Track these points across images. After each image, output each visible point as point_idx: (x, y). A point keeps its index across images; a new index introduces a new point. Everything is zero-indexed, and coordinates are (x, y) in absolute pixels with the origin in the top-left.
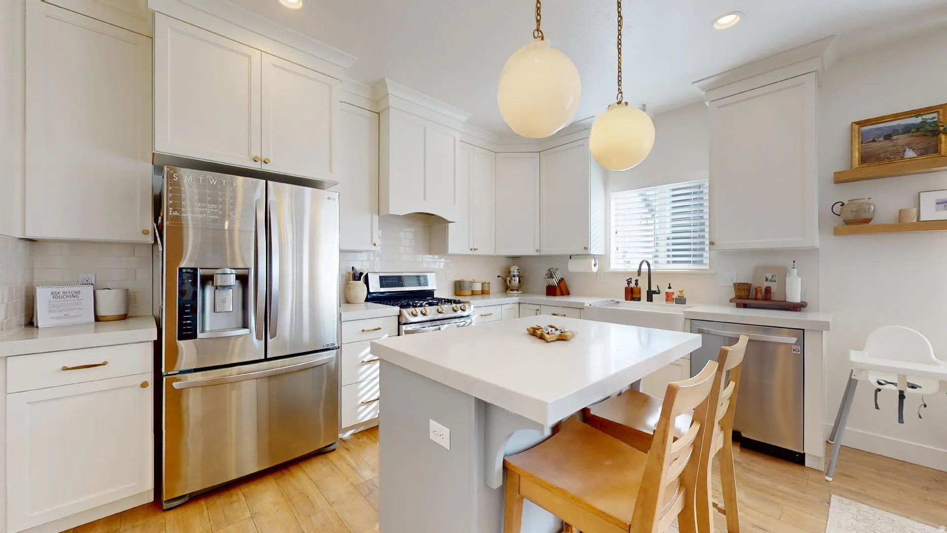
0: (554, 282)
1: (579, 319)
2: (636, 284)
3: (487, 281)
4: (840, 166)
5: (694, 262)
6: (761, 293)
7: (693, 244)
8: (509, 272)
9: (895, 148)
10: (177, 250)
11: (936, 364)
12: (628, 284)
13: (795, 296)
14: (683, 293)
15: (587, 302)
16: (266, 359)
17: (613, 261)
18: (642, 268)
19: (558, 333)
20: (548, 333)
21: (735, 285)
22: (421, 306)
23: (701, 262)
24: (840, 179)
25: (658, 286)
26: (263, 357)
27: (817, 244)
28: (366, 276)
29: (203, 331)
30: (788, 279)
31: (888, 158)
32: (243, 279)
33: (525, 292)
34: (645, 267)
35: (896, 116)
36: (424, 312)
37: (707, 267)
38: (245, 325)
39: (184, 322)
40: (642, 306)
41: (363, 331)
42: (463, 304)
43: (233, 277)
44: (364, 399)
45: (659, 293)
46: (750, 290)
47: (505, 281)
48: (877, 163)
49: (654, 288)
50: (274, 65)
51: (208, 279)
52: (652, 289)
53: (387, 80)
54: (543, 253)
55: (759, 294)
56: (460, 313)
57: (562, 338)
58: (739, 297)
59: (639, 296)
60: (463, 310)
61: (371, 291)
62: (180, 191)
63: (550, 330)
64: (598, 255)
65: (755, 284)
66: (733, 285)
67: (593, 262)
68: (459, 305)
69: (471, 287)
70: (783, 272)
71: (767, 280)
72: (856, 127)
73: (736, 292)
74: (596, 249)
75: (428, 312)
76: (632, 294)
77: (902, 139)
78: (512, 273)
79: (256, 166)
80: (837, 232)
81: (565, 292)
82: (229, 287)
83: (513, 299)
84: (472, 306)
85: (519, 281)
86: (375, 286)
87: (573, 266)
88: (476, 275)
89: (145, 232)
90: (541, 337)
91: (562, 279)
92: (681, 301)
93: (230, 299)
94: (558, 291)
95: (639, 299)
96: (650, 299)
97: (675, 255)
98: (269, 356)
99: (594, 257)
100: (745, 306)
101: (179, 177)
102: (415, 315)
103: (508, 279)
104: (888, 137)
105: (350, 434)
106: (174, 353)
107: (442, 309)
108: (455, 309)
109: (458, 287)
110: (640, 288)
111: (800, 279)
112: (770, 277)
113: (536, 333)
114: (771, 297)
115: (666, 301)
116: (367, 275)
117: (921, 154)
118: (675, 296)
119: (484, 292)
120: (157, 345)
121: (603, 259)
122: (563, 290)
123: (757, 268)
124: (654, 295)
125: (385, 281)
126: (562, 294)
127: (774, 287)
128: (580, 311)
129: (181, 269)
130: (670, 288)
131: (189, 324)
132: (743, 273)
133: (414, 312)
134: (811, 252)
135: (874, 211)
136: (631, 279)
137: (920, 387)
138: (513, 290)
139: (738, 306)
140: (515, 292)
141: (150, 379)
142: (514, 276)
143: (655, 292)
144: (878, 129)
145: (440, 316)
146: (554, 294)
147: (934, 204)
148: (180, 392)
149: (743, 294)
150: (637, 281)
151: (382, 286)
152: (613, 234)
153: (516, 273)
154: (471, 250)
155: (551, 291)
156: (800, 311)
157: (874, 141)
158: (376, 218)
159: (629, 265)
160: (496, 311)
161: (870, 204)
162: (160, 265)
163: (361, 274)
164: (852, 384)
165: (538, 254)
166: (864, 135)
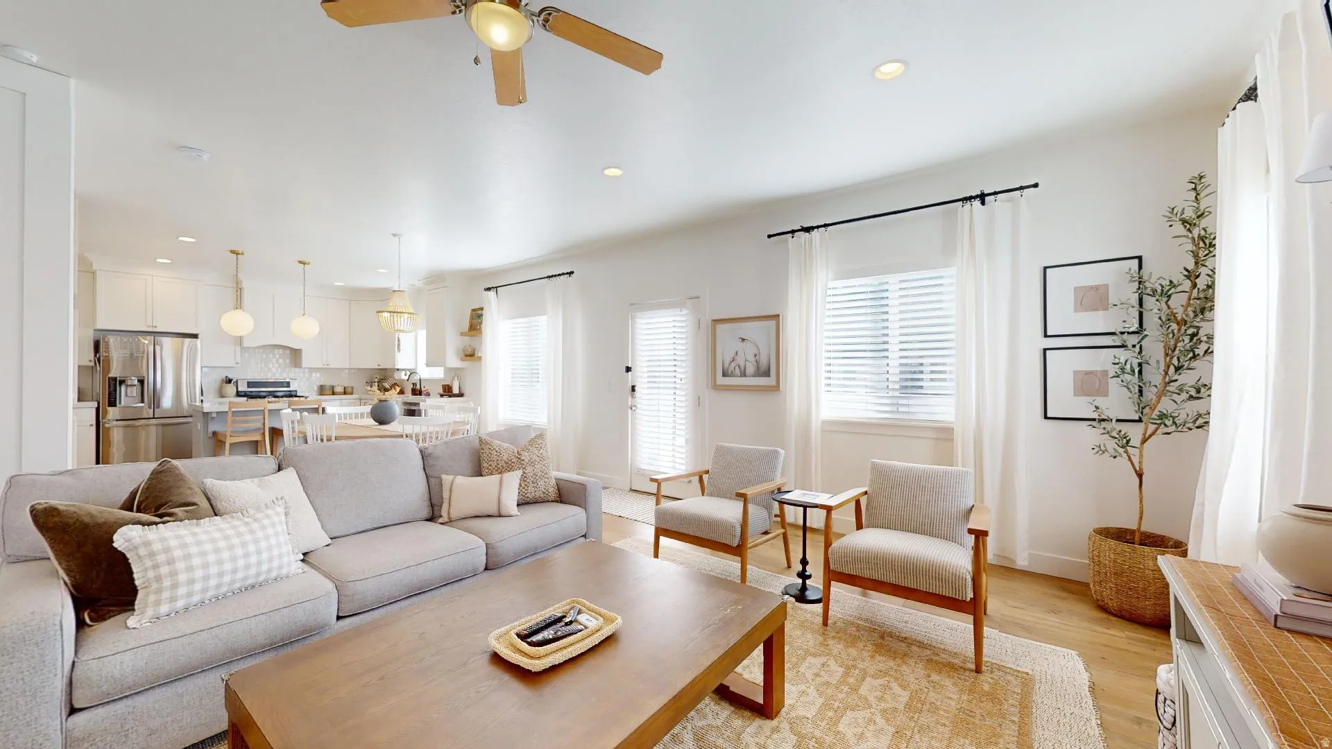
10: (107, 369)
13: (455, 391)
16: (154, 418)
21: (442, 385)
26: (152, 417)
28: (237, 381)
29: (120, 403)
32: (141, 382)
38: (142, 401)
39: (111, 400)
43: (136, 381)
51: (122, 382)
58: (444, 392)
61: (239, 390)
62: (108, 345)
69: (332, 389)
79: (150, 330)
82: (135, 385)
86: (243, 387)
88: (340, 382)
89: (90, 361)
93: (135, 391)
98: (156, 417)
101: (108, 339)
106: (106, 412)
109: (321, 389)
111: (457, 382)
119: (345, 392)
120: (98, 410)
125: (250, 384)
129: (109, 378)
131: (113, 401)
141: (94, 422)
148: (109, 428)
151: (248, 387)
154: (324, 365)
158: (238, 348)
162: (98, 377)
163: (233, 380)
166: (473, 316)
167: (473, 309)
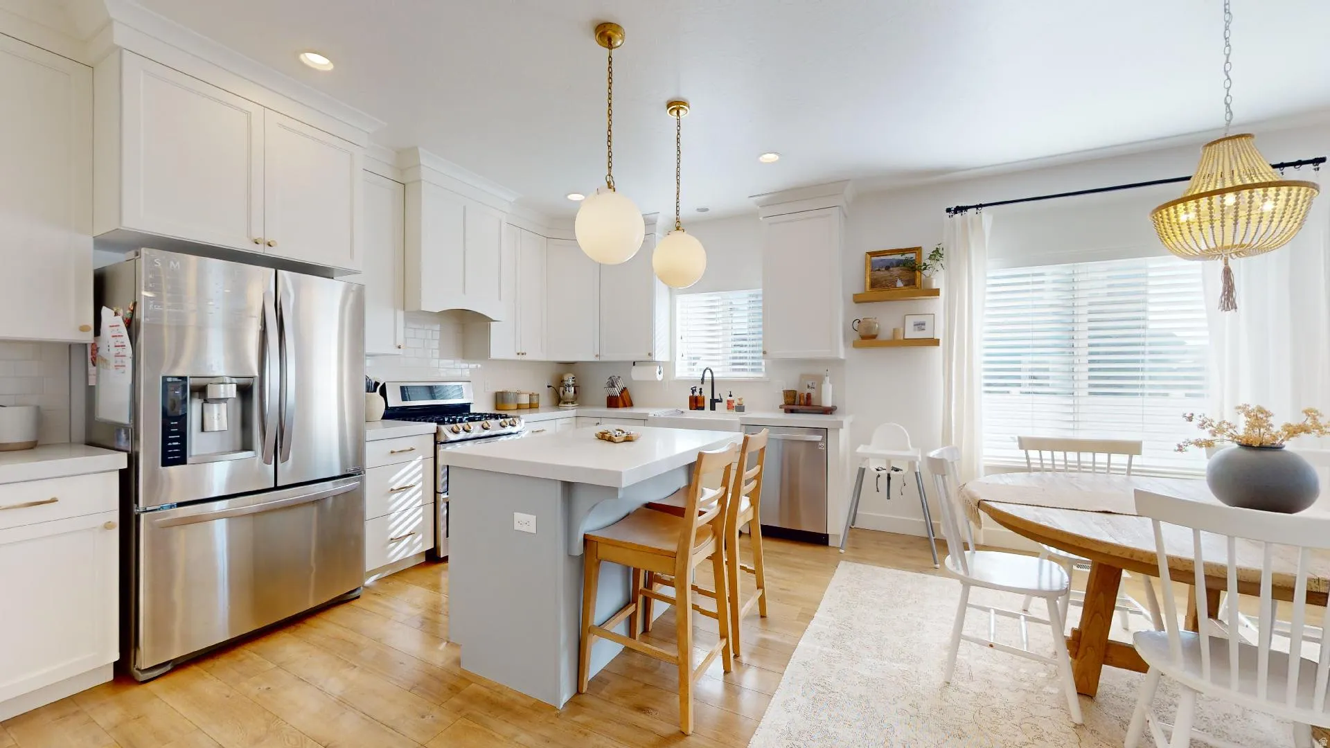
0: (616, 391)
1: (643, 427)
2: (701, 392)
3: (536, 393)
4: (858, 290)
5: (753, 370)
6: (804, 399)
7: (752, 352)
8: (563, 381)
9: (891, 278)
12: (693, 393)
13: (827, 402)
14: (742, 400)
15: (652, 412)
16: (276, 488)
17: (678, 369)
18: (706, 375)
19: (625, 435)
20: (616, 436)
21: (784, 391)
22: (461, 421)
23: (757, 370)
24: (858, 299)
25: (720, 395)
26: (273, 486)
27: (842, 355)
28: (384, 387)
29: (193, 454)
30: (823, 386)
31: (887, 285)
32: (245, 390)
33: (581, 405)
34: (708, 375)
35: (891, 252)
36: (467, 428)
37: (764, 375)
38: (247, 447)
39: (170, 444)
40: (706, 414)
41: (392, 452)
42: (511, 419)
43: (233, 388)
44: (393, 535)
45: (721, 401)
46: (795, 396)
47: (557, 392)
48: (880, 289)
49: (716, 397)
50: (280, 125)
51: (199, 391)
52: (715, 398)
53: (420, 149)
54: (603, 359)
55: (802, 400)
56: (509, 429)
57: (628, 439)
58: (787, 403)
59: (703, 405)
60: (513, 425)
61: (390, 405)
63: (617, 434)
64: (663, 362)
65: (799, 391)
66: (782, 392)
67: (658, 370)
68: (507, 420)
69: (516, 399)
70: (820, 380)
71: (808, 387)
72: (869, 256)
73: (785, 399)
74: (661, 356)
75: (472, 428)
76: (696, 403)
77: (896, 271)
78: (566, 383)
79: (258, 250)
80: (855, 345)
81: (628, 403)
82: (226, 400)
83: (569, 412)
84: (523, 421)
85: (575, 392)
86: (395, 401)
87: (637, 374)
88: (523, 385)
89: (83, 329)
90: (610, 440)
91: (625, 388)
92: (740, 408)
93: (224, 414)
94: (621, 403)
95: (703, 408)
96: (713, 408)
97: (737, 364)
98: (279, 485)
99: (658, 363)
100: (792, 411)
102: (456, 433)
103: (562, 389)
104: (887, 268)
105: (373, 580)
107: (488, 424)
108: (504, 424)
109: (500, 399)
110: (704, 397)
111: (831, 386)
112: (810, 385)
113: (604, 437)
114: (810, 402)
115: (728, 409)
116: (384, 385)
117: (905, 285)
118: (735, 404)
119: (532, 406)
120: (127, 477)
121: (670, 366)
122: (626, 402)
123: (802, 376)
124: (717, 404)
125: (407, 392)
126: (625, 406)
127: (813, 393)
128: (644, 420)
129: (164, 378)
130: (730, 396)
131: (175, 447)
132: (790, 381)
133: (455, 429)
134: (839, 362)
135: (879, 329)
136: (695, 387)
137: (901, 470)
138: (567, 403)
139: (787, 411)
140: (570, 405)
141: (115, 518)
142: (569, 386)
143: (717, 401)
144: (882, 260)
145: (486, 433)
146: (617, 406)
147: (912, 324)
149: (790, 400)
150: (701, 389)
151: (403, 398)
152: (678, 340)
153: (571, 382)
154: (518, 354)
155: (612, 402)
156: (831, 413)
157: (879, 270)
158: (400, 314)
159: (692, 373)
160: (550, 428)
161: (875, 323)
163: (377, 384)
164: (862, 472)
165: (597, 359)
166: (873, 264)
167: (869, 253)
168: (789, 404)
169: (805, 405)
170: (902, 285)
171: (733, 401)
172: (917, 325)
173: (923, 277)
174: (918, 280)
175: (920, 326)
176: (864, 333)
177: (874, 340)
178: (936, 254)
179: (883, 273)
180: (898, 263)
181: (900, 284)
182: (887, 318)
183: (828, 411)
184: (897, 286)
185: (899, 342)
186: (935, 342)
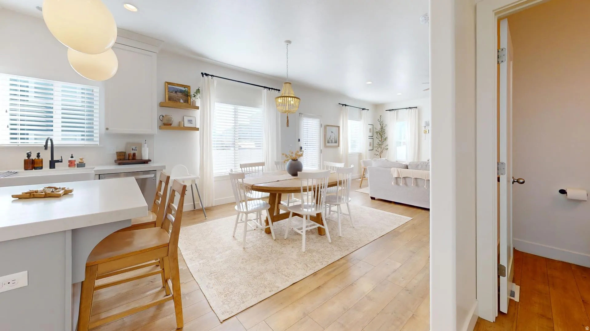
2: (38, 156)
4: (162, 99)
5: (87, 140)
6: (131, 156)
9: (178, 97)
11: (190, 175)
12: (29, 157)
13: (146, 157)
14: (83, 160)
21: (117, 153)
23: (92, 140)
24: (162, 105)
25: (61, 157)
27: (154, 132)
30: (142, 149)
31: (176, 101)
35: (178, 85)
37: (98, 143)
40: (44, 172)
45: (61, 162)
46: (125, 155)
48: (173, 102)
52: (55, 160)
55: (130, 157)
59: (41, 166)
65: (127, 153)
66: (115, 153)
70: (140, 146)
71: (133, 149)
72: (167, 84)
73: (117, 157)
76: (32, 165)
77: (180, 94)
80: (161, 128)
92: (81, 165)
96: (52, 167)
100: (123, 164)
104: (176, 92)
110: (42, 160)
111: (148, 149)
114: (135, 158)
115: (69, 166)
117: (184, 102)
118: (76, 163)
123: (127, 144)
124: (56, 164)
127: (137, 153)
130: (72, 157)
132: (120, 147)
134: (151, 136)
135: (173, 121)
136: (31, 152)
139: (120, 164)
143: (57, 161)
144: (173, 88)
147: (187, 120)
149: (122, 157)
150: (38, 153)
156: (148, 163)
157: (172, 92)
161: (172, 118)
166: (169, 88)
167: (167, 83)
168: (120, 160)
169: (132, 160)
170: (183, 102)
171: (75, 161)
172: (189, 121)
173: (192, 100)
174: (189, 101)
175: (190, 121)
176: (165, 121)
177: (170, 126)
178: (198, 91)
179: (173, 94)
180: (181, 92)
181: (182, 101)
182: (176, 116)
183: (146, 162)
184: (181, 102)
185: (181, 128)
186: (198, 129)
